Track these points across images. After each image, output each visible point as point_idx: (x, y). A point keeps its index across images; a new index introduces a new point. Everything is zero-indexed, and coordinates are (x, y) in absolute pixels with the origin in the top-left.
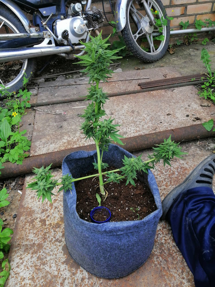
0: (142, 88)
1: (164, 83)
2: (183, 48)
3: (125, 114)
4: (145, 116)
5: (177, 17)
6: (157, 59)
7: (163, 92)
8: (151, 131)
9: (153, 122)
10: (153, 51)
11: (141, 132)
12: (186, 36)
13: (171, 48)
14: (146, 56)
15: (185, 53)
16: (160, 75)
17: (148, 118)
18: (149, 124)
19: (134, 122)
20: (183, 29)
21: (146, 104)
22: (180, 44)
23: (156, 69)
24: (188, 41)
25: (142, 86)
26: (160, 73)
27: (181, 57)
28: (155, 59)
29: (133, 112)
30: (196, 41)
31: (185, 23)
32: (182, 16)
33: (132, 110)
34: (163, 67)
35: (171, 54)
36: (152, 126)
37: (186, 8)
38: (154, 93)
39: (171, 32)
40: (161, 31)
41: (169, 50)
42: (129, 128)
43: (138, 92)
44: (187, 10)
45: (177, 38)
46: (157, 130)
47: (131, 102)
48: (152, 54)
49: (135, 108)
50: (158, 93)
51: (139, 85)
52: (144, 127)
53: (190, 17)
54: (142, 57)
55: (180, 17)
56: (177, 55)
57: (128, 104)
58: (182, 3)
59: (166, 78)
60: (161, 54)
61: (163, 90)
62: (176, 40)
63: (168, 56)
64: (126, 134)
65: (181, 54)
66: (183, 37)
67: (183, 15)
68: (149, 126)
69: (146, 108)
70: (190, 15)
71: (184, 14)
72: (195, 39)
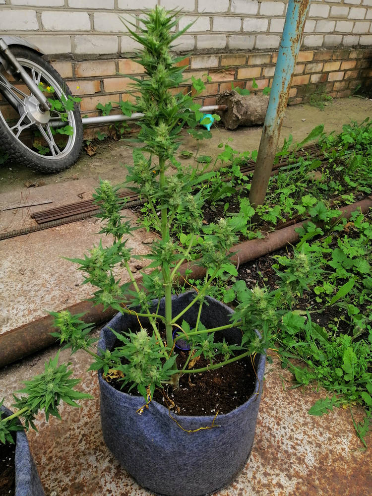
0: (39, 222)
1: (80, 209)
2: (110, 145)
3: (6, 280)
4: (47, 277)
5: (90, 96)
6: (65, 167)
7: (79, 227)
8: (58, 306)
9: (63, 286)
10: (57, 153)
11: (39, 311)
12: (111, 126)
13: (90, 145)
14: (43, 163)
15: (113, 153)
16: (72, 194)
17: (52, 280)
18: (54, 293)
19: (25, 293)
20: (104, 114)
21: (47, 252)
22: (103, 139)
23: (66, 184)
24: (116, 133)
25: (39, 219)
26: (72, 192)
27: (106, 160)
28: (61, 166)
29: (22, 272)
30: (129, 134)
31: (105, 106)
32: (98, 95)
33: (20, 268)
34: (78, 179)
35: (91, 156)
36: (60, 296)
37: (102, 82)
38: (62, 229)
39: (84, 121)
40: (66, 120)
41: (86, 149)
42: (13, 309)
43: (31, 231)
44: (105, 86)
45: (98, 129)
46: (69, 301)
47: (17, 252)
48: (54, 157)
49: (26, 264)
50: (69, 230)
51: (33, 217)
52: (45, 301)
53: (111, 96)
54: (36, 165)
55: (96, 96)
56: (101, 158)
57: (11, 257)
58: (95, 75)
59: (83, 200)
60: (71, 157)
61: (78, 223)
62: (96, 133)
63: (86, 160)
64: (8, 322)
65: (107, 156)
66: (106, 127)
67: (100, 93)
68: (54, 296)
69: (49, 261)
70: (110, 94)
72: (127, 130)
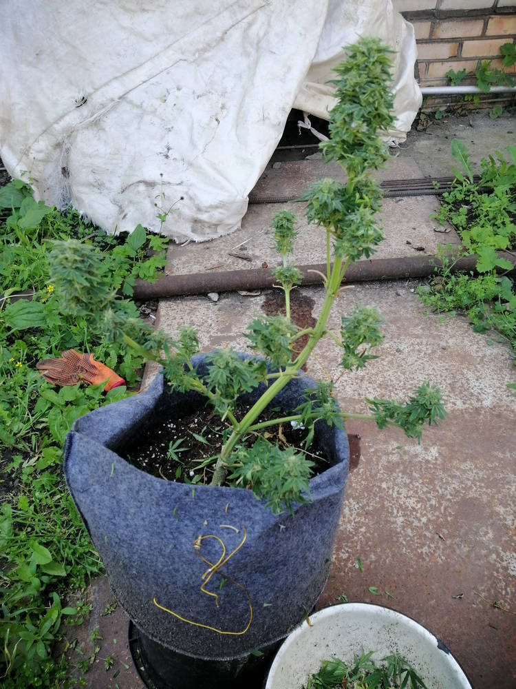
5: (442, 61)
13: (425, 119)
20: (452, 84)
31: (458, 73)
32: (452, 60)
37: (461, 45)
44: (463, 50)
53: (468, 62)
55: (449, 61)
71: (455, 57)
